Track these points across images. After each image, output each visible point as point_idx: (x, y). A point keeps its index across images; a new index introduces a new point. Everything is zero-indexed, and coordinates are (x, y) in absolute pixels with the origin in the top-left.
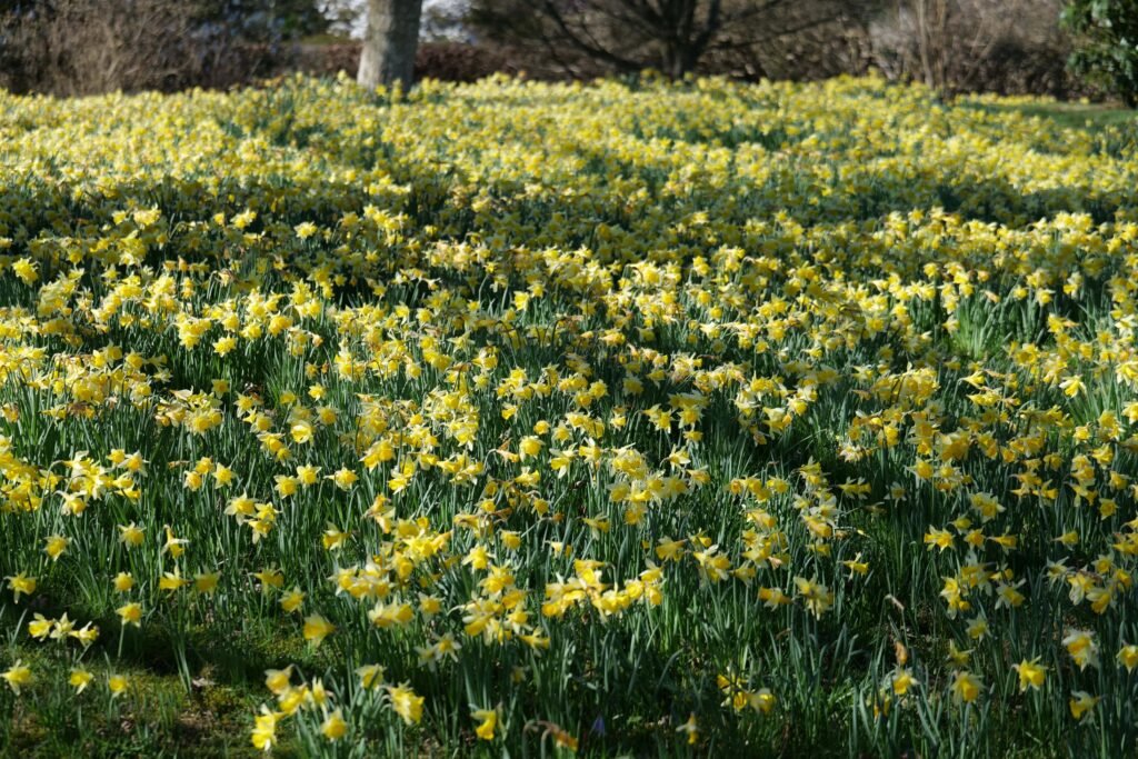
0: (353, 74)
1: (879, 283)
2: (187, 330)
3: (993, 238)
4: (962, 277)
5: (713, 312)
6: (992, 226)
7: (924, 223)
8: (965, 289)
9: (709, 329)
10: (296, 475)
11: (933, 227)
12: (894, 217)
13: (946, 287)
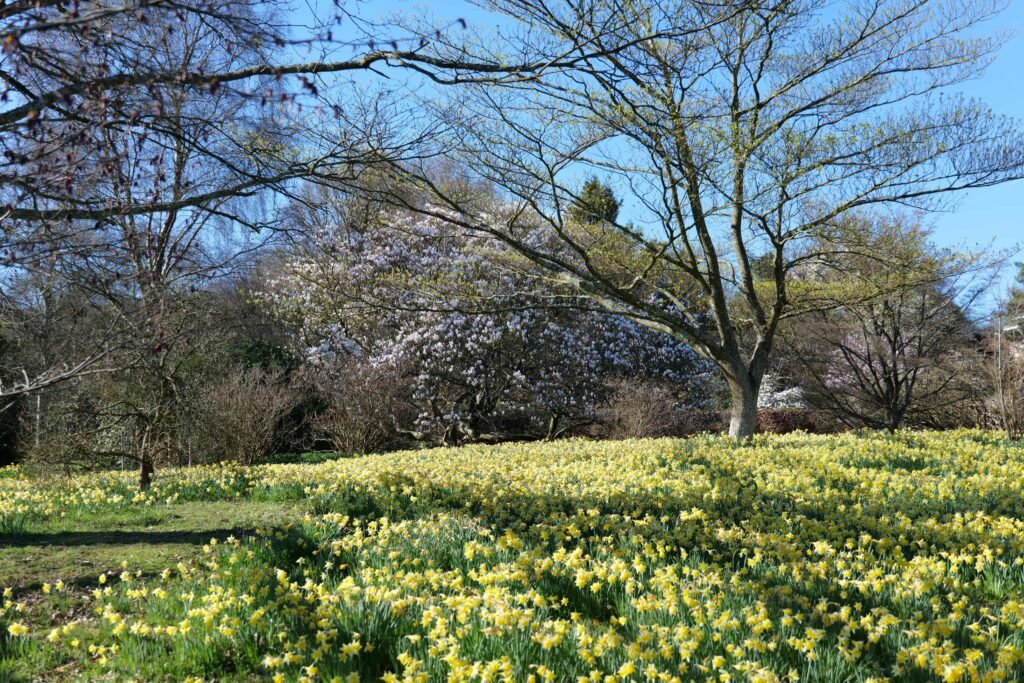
0: (727, 433)
1: (944, 554)
2: (580, 578)
3: (1012, 526)
4: (988, 552)
5: (846, 573)
6: (1012, 520)
7: (972, 520)
8: (990, 558)
9: (843, 583)
10: (588, 676)
11: (978, 521)
12: (958, 515)
13: (979, 557)
